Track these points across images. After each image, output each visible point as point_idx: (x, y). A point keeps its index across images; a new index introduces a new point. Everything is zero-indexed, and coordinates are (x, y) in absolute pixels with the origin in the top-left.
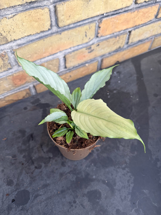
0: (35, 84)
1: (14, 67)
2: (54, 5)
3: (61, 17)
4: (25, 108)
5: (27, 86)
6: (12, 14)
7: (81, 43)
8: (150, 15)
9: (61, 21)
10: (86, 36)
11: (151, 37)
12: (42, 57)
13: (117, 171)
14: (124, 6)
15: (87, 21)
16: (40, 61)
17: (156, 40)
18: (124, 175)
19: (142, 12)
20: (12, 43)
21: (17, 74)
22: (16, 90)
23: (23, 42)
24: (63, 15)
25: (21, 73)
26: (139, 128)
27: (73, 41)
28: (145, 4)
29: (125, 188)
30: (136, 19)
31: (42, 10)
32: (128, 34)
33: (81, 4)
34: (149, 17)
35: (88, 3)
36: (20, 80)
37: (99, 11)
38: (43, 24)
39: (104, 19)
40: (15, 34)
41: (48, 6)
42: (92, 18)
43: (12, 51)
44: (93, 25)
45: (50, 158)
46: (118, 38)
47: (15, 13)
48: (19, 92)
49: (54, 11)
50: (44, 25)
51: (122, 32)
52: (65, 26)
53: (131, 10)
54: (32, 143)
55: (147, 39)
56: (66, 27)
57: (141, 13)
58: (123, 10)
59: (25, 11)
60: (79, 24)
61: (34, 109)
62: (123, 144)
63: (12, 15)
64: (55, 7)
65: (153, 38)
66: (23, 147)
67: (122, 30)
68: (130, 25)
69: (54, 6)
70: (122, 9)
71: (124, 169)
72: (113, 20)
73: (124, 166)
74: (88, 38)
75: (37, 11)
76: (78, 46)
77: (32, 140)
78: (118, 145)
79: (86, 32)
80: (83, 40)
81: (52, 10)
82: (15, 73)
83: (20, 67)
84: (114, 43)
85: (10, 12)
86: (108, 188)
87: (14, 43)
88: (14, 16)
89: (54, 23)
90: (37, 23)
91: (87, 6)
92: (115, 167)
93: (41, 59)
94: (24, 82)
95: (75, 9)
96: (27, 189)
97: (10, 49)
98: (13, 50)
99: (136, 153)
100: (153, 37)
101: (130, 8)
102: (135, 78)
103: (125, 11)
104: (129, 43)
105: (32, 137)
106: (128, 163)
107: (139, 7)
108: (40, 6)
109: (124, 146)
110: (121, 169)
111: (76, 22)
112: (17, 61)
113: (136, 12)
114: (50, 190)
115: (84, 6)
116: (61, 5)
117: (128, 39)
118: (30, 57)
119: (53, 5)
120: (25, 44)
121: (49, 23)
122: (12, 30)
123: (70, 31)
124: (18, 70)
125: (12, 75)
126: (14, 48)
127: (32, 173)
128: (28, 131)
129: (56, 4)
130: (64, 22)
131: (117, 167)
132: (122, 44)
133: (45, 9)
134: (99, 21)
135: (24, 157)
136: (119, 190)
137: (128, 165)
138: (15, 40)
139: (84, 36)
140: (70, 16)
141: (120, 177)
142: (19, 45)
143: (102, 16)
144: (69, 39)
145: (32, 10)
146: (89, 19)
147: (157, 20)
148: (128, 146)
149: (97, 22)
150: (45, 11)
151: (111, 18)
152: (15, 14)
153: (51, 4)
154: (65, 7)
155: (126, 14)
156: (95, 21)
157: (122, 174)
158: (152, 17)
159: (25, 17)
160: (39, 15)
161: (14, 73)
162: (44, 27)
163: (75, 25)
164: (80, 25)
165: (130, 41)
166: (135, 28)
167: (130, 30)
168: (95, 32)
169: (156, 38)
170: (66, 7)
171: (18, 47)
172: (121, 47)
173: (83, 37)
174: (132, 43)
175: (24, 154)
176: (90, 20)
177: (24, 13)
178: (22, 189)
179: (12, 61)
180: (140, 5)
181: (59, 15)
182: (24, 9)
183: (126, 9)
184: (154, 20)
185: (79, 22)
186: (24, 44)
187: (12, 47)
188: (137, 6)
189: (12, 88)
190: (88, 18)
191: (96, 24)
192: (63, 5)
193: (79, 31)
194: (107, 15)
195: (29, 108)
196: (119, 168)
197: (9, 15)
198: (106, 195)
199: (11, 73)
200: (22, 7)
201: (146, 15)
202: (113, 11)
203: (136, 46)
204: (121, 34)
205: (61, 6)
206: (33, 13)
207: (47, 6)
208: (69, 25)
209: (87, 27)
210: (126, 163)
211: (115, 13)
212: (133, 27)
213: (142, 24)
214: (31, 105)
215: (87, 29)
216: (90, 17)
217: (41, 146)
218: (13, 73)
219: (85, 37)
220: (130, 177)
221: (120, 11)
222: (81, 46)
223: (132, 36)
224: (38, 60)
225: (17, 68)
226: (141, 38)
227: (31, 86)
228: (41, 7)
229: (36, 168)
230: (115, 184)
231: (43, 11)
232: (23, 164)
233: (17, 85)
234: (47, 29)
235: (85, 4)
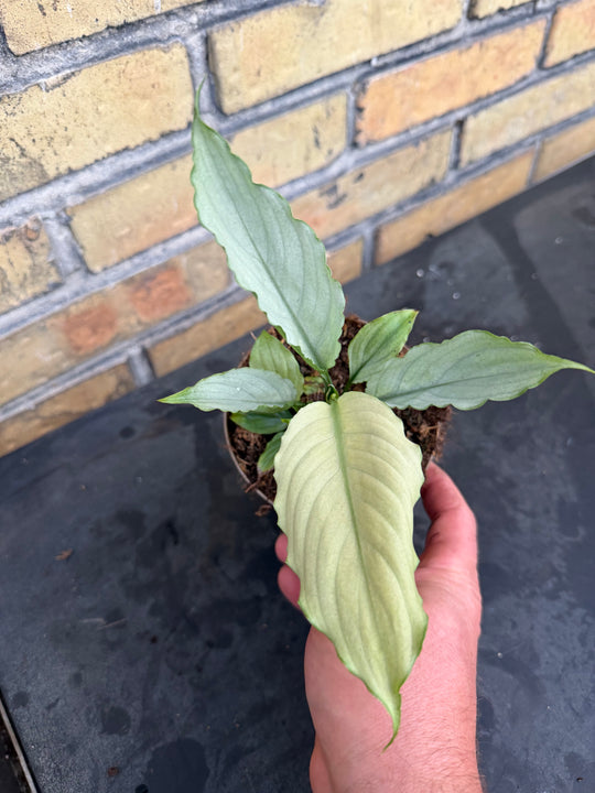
0: (148, 342)
1: (69, 281)
2: (203, 32)
3: (228, 76)
4: (127, 432)
5: (118, 354)
6: (57, 72)
7: (300, 172)
8: (520, 57)
9: (231, 91)
10: (317, 142)
11: (531, 140)
12: (169, 233)
13: (529, 609)
14: (435, 29)
15: (315, 90)
16: (164, 250)
17: (549, 149)
18: (559, 617)
19: (495, 47)
20: (61, 183)
21: (82, 307)
22: (81, 373)
23: (102, 178)
24: (235, 70)
25: (97, 301)
26: (569, 441)
27: (274, 166)
28: (499, 19)
29: (575, 666)
30: (477, 73)
31: (162, 54)
32: (456, 131)
33: (295, 26)
34: (519, 64)
35: (317, 24)
36: (94, 330)
37: (354, 48)
38: (168, 105)
39: (374, 79)
40: (71, 147)
41: (184, 39)
42: (332, 75)
43: (64, 216)
44: (340, 103)
45: (258, 598)
46: (423, 146)
47: (70, 68)
48: (92, 378)
49: (204, 56)
50: (172, 110)
51: (435, 123)
52: (243, 110)
53: (457, 42)
54: (175, 555)
55: (519, 144)
56: (248, 115)
57: (492, 53)
58: (433, 43)
59: (103, 58)
60: (289, 100)
61: (161, 431)
62: (527, 506)
63: (60, 75)
64: (207, 41)
65: (538, 144)
66: (144, 575)
67: (435, 118)
68: (461, 97)
69: (202, 37)
70: (428, 40)
71: (553, 596)
72: (402, 79)
73: (550, 585)
74: (325, 150)
75: (147, 57)
76: (293, 182)
77: (176, 543)
78: (510, 512)
79: (316, 131)
80: (307, 158)
81: (199, 51)
82: (76, 303)
83: (92, 278)
84: (415, 163)
85: (52, 65)
86: (511, 677)
87: (66, 182)
88: (66, 79)
89: (205, 103)
90: (148, 101)
91: (313, 35)
92: (518, 596)
93: (165, 241)
94: (109, 335)
95: (275, 46)
96: (189, 736)
97: (53, 207)
98: (65, 210)
99: (582, 531)
100: (538, 137)
101: (454, 36)
102: (510, 278)
103: (440, 48)
104: (463, 164)
105: (170, 530)
106: (564, 570)
107: (483, 33)
108: (156, 40)
109: (532, 514)
110: (544, 600)
111: (280, 92)
112: (81, 251)
113: (476, 47)
114: (284, 723)
115: (306, 33)
116: (229, 32)
117: (458, 148)
118: (128, 236)
119: (199, 34)
120: (108, 187)
121: (188, 101)
122: (61, 132)
123: (262, 128)
124: (84, 291)
125: (65, 312)
126: (70, 202)
127: (200, 670)
128: (154, 515)
129: (209, 29)
130: (239, 93)
131: (527, 591)
132: (438, 167)
133: (174, 50)
134: (358, 87)
135: (154, 611)
136: (558, 679)
137: (564, 579)
138: (71, 172)
139: (312, 143)
140: (259, 73)
141: (548, 629)
142: (86, 190)
143: (364, 69)
144: (259, 158)
145: (130, 56)
146: (321, 80)
147: (544, 73)
148: (547, 511)
149: (348, 90)
150: (175, 58)
151: (397, 75)
152: (68, 71)
153: (193, 31)
154: (241, 40)
155: (442, 57)
156: (342, 86)
157: (553, 617)
158: (529, 66)
159: (106, 81)
160: (153, 71)
161: (72, 301)
162: (170, 118)
163: (278, 104)
164: (294, 106)
165: (465, 156)
166: (477, 106)
167: (460, 115)
168: (348, 127)
169: (547, 139)
170: (245, 41)
171: (81, 199)
172: (438, 180)
173: (308, 150)
174: (471, 162)
175: (151, 601)
176: (326, 85)
177: (102, 65)
178: (170, 738)
179: (64, 255)
180: (484, 25)
181: (224, 69)
182: (102, 52)
183: (444, 39)
184: (535, 76)
185: (291, 92)
186: (103, 184)
187: (60, 199)
188: (477, 26)
189: (65, 365)
190: (319, 76)
191: (348, 98)
192: (233, 30)
193: (291, 124)
194: (381, 62)
195: (139, 429)
196: (533, 594)
197: (49, 75)
198: (509, 706)
199: (60, 302)
200: (92, 47)
201: (509, 57)
202: (400, 50)
203: (486, 174)
204: (433, 130)
205: (227, 38)
206: (132, 64)
207: (179, 39)
208: (256, 106)
209: (317, 109)
210: (555, 573)
211: (408, 54)
212: (469, 104)
213: (496, 93)
214: (146, 417)
215: (318, 119)
216: (326, 72)
217: (215, 558)
218: (69, 302)
219: (314, 151)
220: (584, 622)
221: (423, 47)
222: (301, 185)
223: (468, 138)
224: (156, 245)
225: (82, 281)
226: (501, 141)
227: (135, 351)
228: (160, 41)
229: (210, 644)
230: (535, 659)
231: (166, 57)
232: (154, 640)
233: (81, 353)
234: (183, 125)
235: (306, 25)
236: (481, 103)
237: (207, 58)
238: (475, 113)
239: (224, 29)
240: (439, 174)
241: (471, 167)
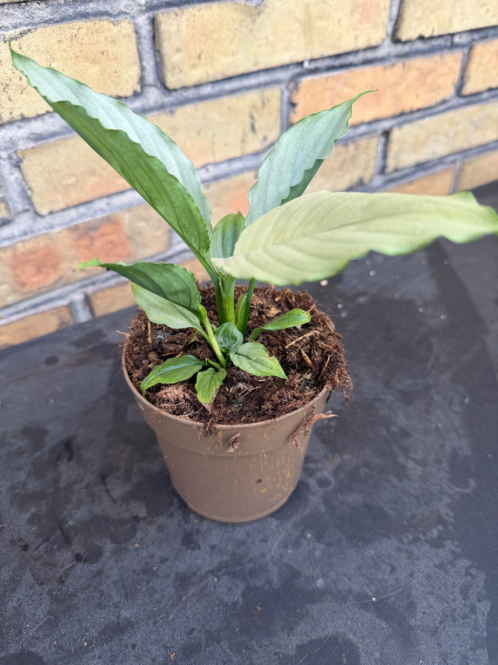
0: (90, 290)
1: (18, 220)
2: (150, 14)
3: (172, 57)
4: (51, 361)
5: (61, 297)
6: (16, 27)
7: (237, 153)
8: (440, 81)
9: (174, 68)
10: (253, 128)
11: (451, 158)
12: (113, 190)
13: (410, 554)
14: (362, 43)
15: (252, 81)
16: (108, 204)
17: (469, 169)
18: (441, 566)
19: (417, 69)
20: (15, 127)
21: (30, 245)
22: (25, 310)
23: (52, 129)
24: (178, 50)
25: (42, 243)
26: (467, 400)
27: (213, 143)
28: (420, 45)
29: (454, 619)
30: (401, 89)
31: (111, 25)
32: (383, 140)
33: (233, 20)
34: (439, 88)
35: (254, 22)
36: (39, 271)
37: (287, 49)
38: (116, 72)
39: (306, 80)
40: (24, 96)
41: (133, 17)
42: (268, 70)
43: (15, 157)
44: (274, 94)
45: (136, 519)
46: (351, 147)
47: (27, 25)
48: (35, 314)
49: (151, 35)
50: (119, 77)
51: (363, 129)
52: (185, 88)
53: (382, 60)
54: (67, 471)
55: (441, 160)
56: (190, 93)
57: (414, 74)
58: (360, 57)
59: (57, 22)
60: (228, 86)
61: (82, 362)
62: (419, 456)
63: (18, 31)
64: (153, 21)
65: (458, 164)
66: (33, 485)
67: (362, 124)
68: (386, 108)
69: (149, 18)
70: (355, 52)
71: (437, 544)
72: (332, 83)
73: (435, 533)
74: (260, 135)
75: (97, 26)
76: (230, 160)
77: (70, 459)
78: (402, 460)
79: (252, 118)
80: (243, 141)
81: (146, 30)
82: (23, 241)
83: (40, 220)
84: (343, 163)
85: (10, 20)
86: (383, 624)
87: (19, 127)
88: (22, 34)
89: (150, 77)
90: (97, 66)
91: (251, 31)
92: (400, 540)
93: (109, 196)
94: (53, 278)
95: (215, 35)
96: (33, 650)
97: (6, 149)
98: (16, 152)
99: (472, 483)
100: (457, 156)
101: (380, 53)
103: (367, 62)
104: (389, 169)
105: (68, 448)
106: (451, 520)
107: (406, 55)
108: (106, 13)
109: (424, 463)
110: (427, 547)
111: (219, 77)
112: (29, 193)
113: (399, 65)
115: (243, 29)
116: (173, 16)
117: (385, 156)
118: (74, 185)
119: (147, 15)
120: (57, 138)
121: (135, 72)
122: (16, 81)
123: (202, 106)
124: (32, 232)
125: (13, 248)
126: (21, 146)
127: (61, 582)
128: (56, 432)
129: (155, 12)
130: (181, 71)
131: (411, 537)
132: (366, 169)
133: (123, 24)
134: (292, 85)
135: (31, 521)
136: (434, 632)
137: (450, 528)
138: (24, 119)
139: (248, 128)
140: (200, 57)
141: (428, 577)
142: (38, 138)
143: (298, 70)
144: (199, 133)
145: (82, 23)
146: (258, 72)
147: (462, 101)
148: (439, 462)
149: (283, 86)
150: (123, 32)
151: (327, 78)
152: (26, 28)
153: (142, 12)
154: (184, 25)
155: (368, 69)
156: (277, 82)
157: (435, 566)
158: (449, 92)
159: (60, 41)
160: (102, 39)
161: (19, 239)
162: (118, 84)
163: (218, 88)
164: (232, 92)
165: (391, 163)
166: (402, 119)
167: (386, 125)
168: (282, 119)
169: (466, 161)
170: (187, 26)
171: (32, 144)
172: (366, 180)
173: (245, 134)
174: (396, 170)
175: (34, 510)
176: (263, 78)
177: (57, 26)
178: (13, 649)
179: (14, 193)
180: (406, 48)
181: (167, 48)
182: (57, 17)
183: (370, 55)
184: (454, 102)
185: (230, 79)
186: (53, 135)
187: (13, 143)
188: (400, 49)
189: (10, 299)
190: (255, 69)
191: (282, 93)
192: (176, 15)
193: (229, 108)
194: (313, 66)
195: (63, 359)
196: (416, 540)
197: (7, 28)
198: (378, 655)
199: (8, 239)
200: (48, 10)
201: (429, 80)
202: (330, 57)
203: (410, 183)
204: (362, 135)
205: (171, 21)
206: (84, 31)
207: (128, 17)
208: (197, 86)
209: (253, 97)
210: (441, 521)
211: (337, 62)
212: (394, 117)
213: (419, 110)
214: (72, 349)
215: (254, 106)
216: (262, 66)
217: (103, 478)
218: (16, 241)
219: (250, 135)
220: (468, 573)
221: (351, 59)
222: (238, 165)
223: (394, 148)
224: (100, 198)
225: (30, 222)
226: (424, 155)
227: (78, 297)
228: (110, 15)
229: (78, 558)
230: (411, 606)
231: (115, 29)
232: (25, 548)
233: (26, 289)
234: (130, 93)
235: (244, 21)
236: (404, 117)
237: (154, 38)
238: (400, 125)
239: (168, 13)
240: (367, 177)
241: (397, 175)
